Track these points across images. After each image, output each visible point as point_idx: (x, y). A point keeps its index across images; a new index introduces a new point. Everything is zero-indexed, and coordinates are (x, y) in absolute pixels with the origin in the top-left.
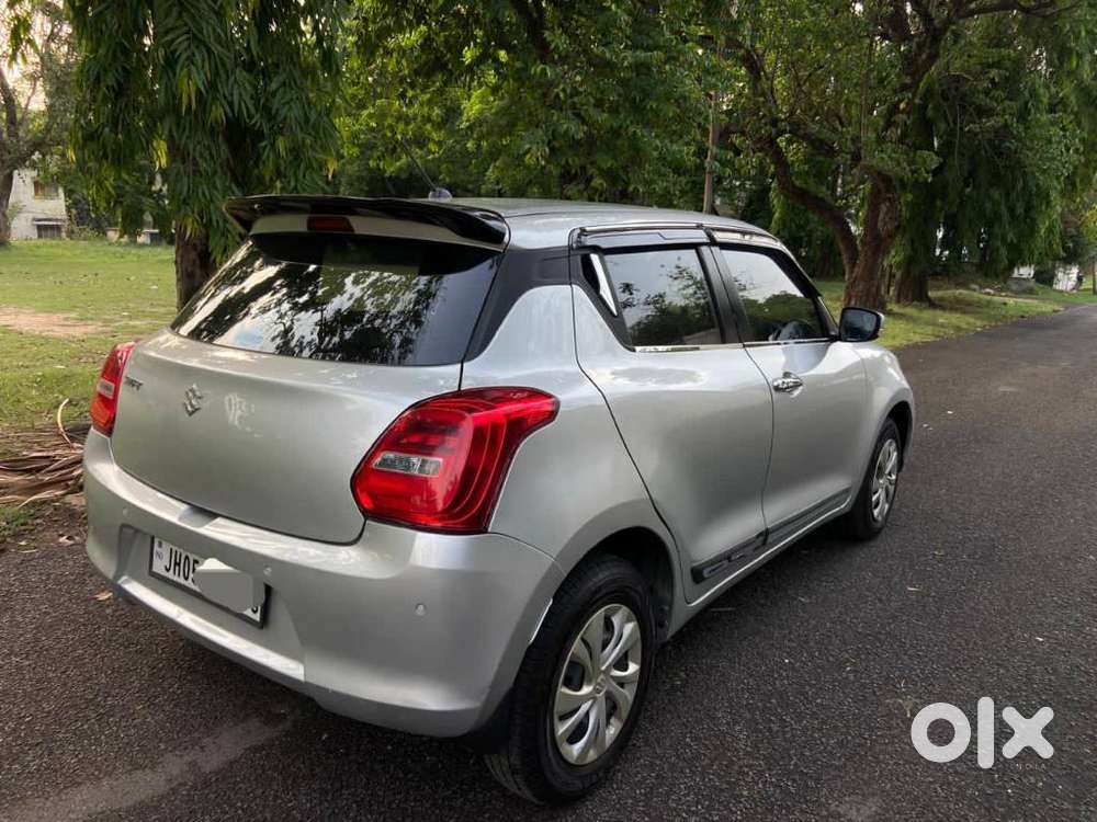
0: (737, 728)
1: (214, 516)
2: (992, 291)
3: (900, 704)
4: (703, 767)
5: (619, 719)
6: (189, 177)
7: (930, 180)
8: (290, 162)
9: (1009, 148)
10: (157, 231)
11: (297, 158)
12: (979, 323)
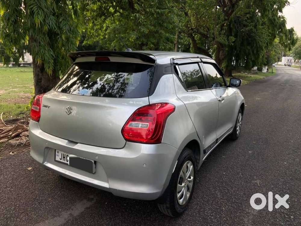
0: (217, 192)
1: (77, 143)
2: (247, 74)
3: (256, 182)
4: (211, 203)
5: (189, 192)
6: (38, 47)
7: (233, 44)
8: (66, 42)
9: (252, 35)
10: (14, 63)
11: (68, 40)
12: (246, 82)
